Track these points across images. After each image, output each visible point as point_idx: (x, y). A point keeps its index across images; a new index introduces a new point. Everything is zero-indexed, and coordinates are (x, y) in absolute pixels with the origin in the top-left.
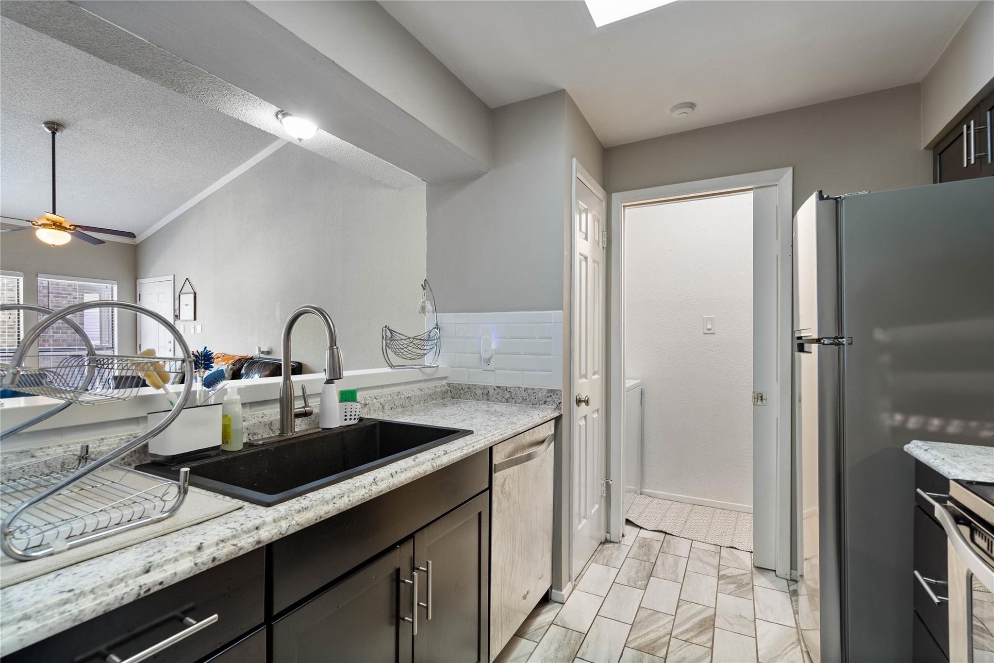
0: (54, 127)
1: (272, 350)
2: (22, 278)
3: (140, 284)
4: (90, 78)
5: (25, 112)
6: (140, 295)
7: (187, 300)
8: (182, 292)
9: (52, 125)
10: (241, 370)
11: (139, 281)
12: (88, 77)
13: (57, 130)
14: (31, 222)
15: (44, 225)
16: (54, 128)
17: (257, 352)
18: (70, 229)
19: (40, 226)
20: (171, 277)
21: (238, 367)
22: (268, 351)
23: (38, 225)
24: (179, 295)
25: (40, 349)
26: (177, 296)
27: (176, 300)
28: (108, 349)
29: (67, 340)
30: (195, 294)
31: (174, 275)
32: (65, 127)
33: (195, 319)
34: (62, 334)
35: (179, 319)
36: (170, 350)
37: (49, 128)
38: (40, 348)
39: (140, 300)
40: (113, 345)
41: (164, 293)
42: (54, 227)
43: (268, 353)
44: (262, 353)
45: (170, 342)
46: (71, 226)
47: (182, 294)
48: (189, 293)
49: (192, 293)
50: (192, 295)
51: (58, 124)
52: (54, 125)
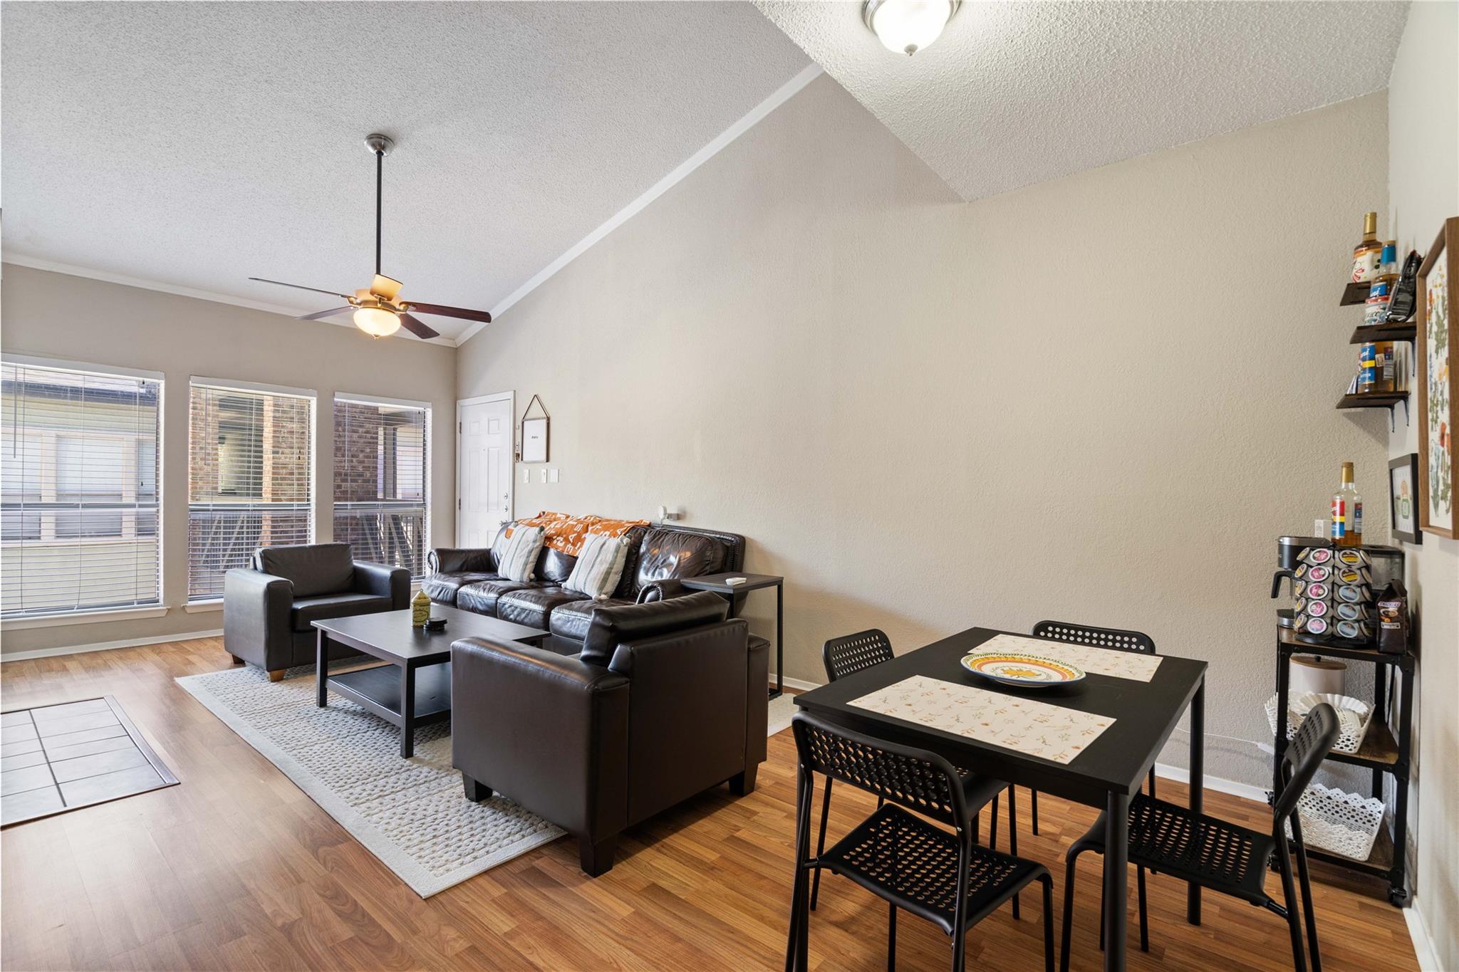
0: (381, 143)
1: (685, 513)
2: (315, 398)
3: (462, 406)
4: (447, 39)
5: (344, 119)
6: (461, 423)
7: (535, 430)
8: (527, 417)
9: (378, 140)
10: (639, 547)
11: (460, 402)
12: (443, 39)
13: (384, 148)
14: (348, 297)
15: (365, 303)
16: (380, 145)
17: (662, 516)
18: (399, 310)
19: (360, 304)
20: (510, 395)
21: (634, 541)
22: (678, 515)
23: (357, 304)
24: (523, 422)
25: (335, 505)
26: (519, 423)
27: (517, 431)
28: (418, 505)
29: (357, 491)
30: (548, 419)
31: (515, 391)
32: (395, 142)
33: (548, 460)
34: (351, 482)
35: (522, 460)
36: (506, 509)
37: (373, 146)
38: (335, 503)
39: (460, 432)
40: (424, 500)
41: (498, 420)
42: (379, 305)
43: (679, 517)
44: (670, 516)
45: (506, 496)
46: (401, 304)
47: (527, 420)
48: (539, 419)
49: (543, 418)
50: (545, 422)
51: (386, 138)
52: (380, 140)
